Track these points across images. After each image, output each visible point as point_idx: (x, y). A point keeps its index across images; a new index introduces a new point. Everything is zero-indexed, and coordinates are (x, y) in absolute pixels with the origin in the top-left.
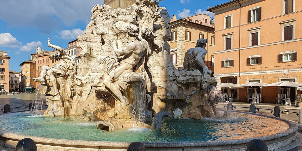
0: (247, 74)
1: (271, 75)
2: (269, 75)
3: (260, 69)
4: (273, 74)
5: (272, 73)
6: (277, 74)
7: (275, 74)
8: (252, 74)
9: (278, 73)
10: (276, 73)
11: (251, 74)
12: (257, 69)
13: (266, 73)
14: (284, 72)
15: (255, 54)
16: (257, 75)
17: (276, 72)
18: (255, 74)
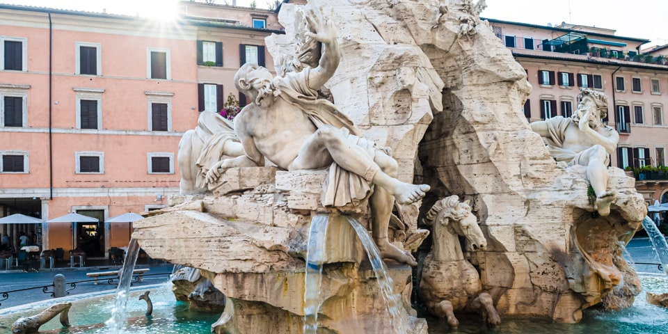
0: (71, 193)
1: (129, 198)
2: (123, 198)
3: (104, 184)
4: (132, 197)
5: (130, 195)
6: (140, 197)
7: (138, 197)
8: (83, 193)
9: (143, 195)
10: (139, 195)
11: (82, 195)
12: (97, 184)
13: (117, 195)
14: (155, 194)
15: (91, 149)
16: (97, 198)
17: (140, 192)
18: (92, 195)
